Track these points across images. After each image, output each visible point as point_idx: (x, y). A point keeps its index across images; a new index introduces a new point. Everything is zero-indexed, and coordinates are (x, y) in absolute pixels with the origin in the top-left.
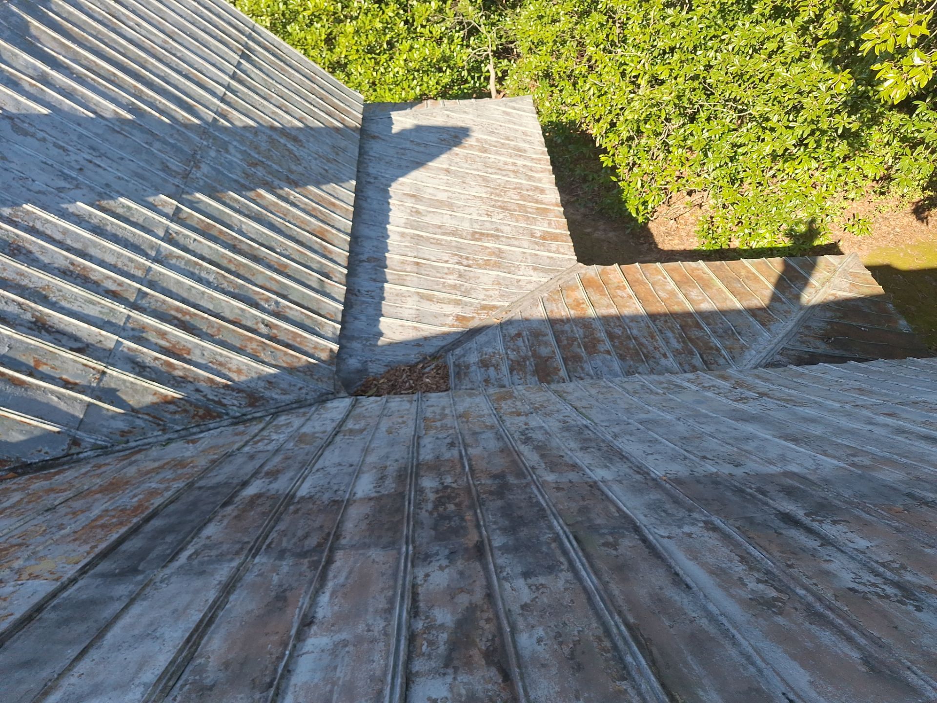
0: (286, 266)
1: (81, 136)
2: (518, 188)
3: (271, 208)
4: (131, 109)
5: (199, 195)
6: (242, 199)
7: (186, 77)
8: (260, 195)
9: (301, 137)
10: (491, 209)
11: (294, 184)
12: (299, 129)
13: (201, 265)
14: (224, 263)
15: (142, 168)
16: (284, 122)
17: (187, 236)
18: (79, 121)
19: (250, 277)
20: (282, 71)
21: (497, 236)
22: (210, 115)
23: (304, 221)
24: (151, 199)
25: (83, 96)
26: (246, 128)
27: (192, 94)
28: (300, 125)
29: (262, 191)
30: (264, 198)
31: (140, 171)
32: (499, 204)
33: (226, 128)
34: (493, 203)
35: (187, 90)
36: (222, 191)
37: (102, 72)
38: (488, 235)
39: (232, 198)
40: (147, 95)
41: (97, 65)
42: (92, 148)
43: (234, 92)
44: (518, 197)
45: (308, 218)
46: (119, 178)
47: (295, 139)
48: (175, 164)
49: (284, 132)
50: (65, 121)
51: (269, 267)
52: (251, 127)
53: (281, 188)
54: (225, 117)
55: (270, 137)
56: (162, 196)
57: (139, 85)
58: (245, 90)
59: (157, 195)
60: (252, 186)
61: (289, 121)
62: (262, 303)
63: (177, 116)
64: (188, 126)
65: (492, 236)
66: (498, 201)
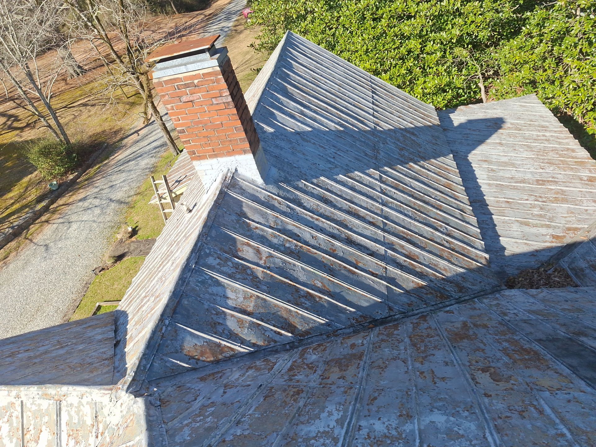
0: (441, 206)
1: (327, 140)
2: (554, 150)
3: (419, 173)
4: (342, 125)
5: (386, 168)
6: (405, 169)
7: (354, 105)
8: (411, 166)
9: (416, 133)
10: (542, 164)
11: (424, 159)
12: (412, 128)
13: (403, 207)
14: (412, 205)
15: (357, 155)
16: (405, 125)
17: (390, 191)
18: (324, 133)
19: (427, 213)
20: (392, 98)
21: (555, 181)
22: (372, 125)
23: (437, 179)
24: (367, 171)
25: (320, 120)
26: (390, 130)
27: (360, 115)
28: (413, 126)
29: (412, 164)
30: (414, 167)
31: (357, 157)
32: (546, 161)
33: (381, 131)
34: (542, 161)
35: (357, 113)
36: (394, 165)
37: (322, 107)
38: (548, 181)
39: (400, 169)
40: (343, 117)
41: (319, 104)
42: (334, 146)
43: (377, 112)
44: (558, 156)
45: (439, 177)
46: (350, 161)
47: (413, 134)
48: (369, 152)
49: (406, 130)
50: (319, 134)
51: (433, 207)
52: (392, 129)
53: (419, 162)
54: (378, 125)
55: (402, 133)
56: (371, 170)
57: (338, 112)
58: (381, 110)
59: (369, 169)
60: (406, 161)
61: (407, 125)
62: (439, 228)
63: (360, 127)
64: (366, 132)
65: (551, 181)
66: (545, 159)
